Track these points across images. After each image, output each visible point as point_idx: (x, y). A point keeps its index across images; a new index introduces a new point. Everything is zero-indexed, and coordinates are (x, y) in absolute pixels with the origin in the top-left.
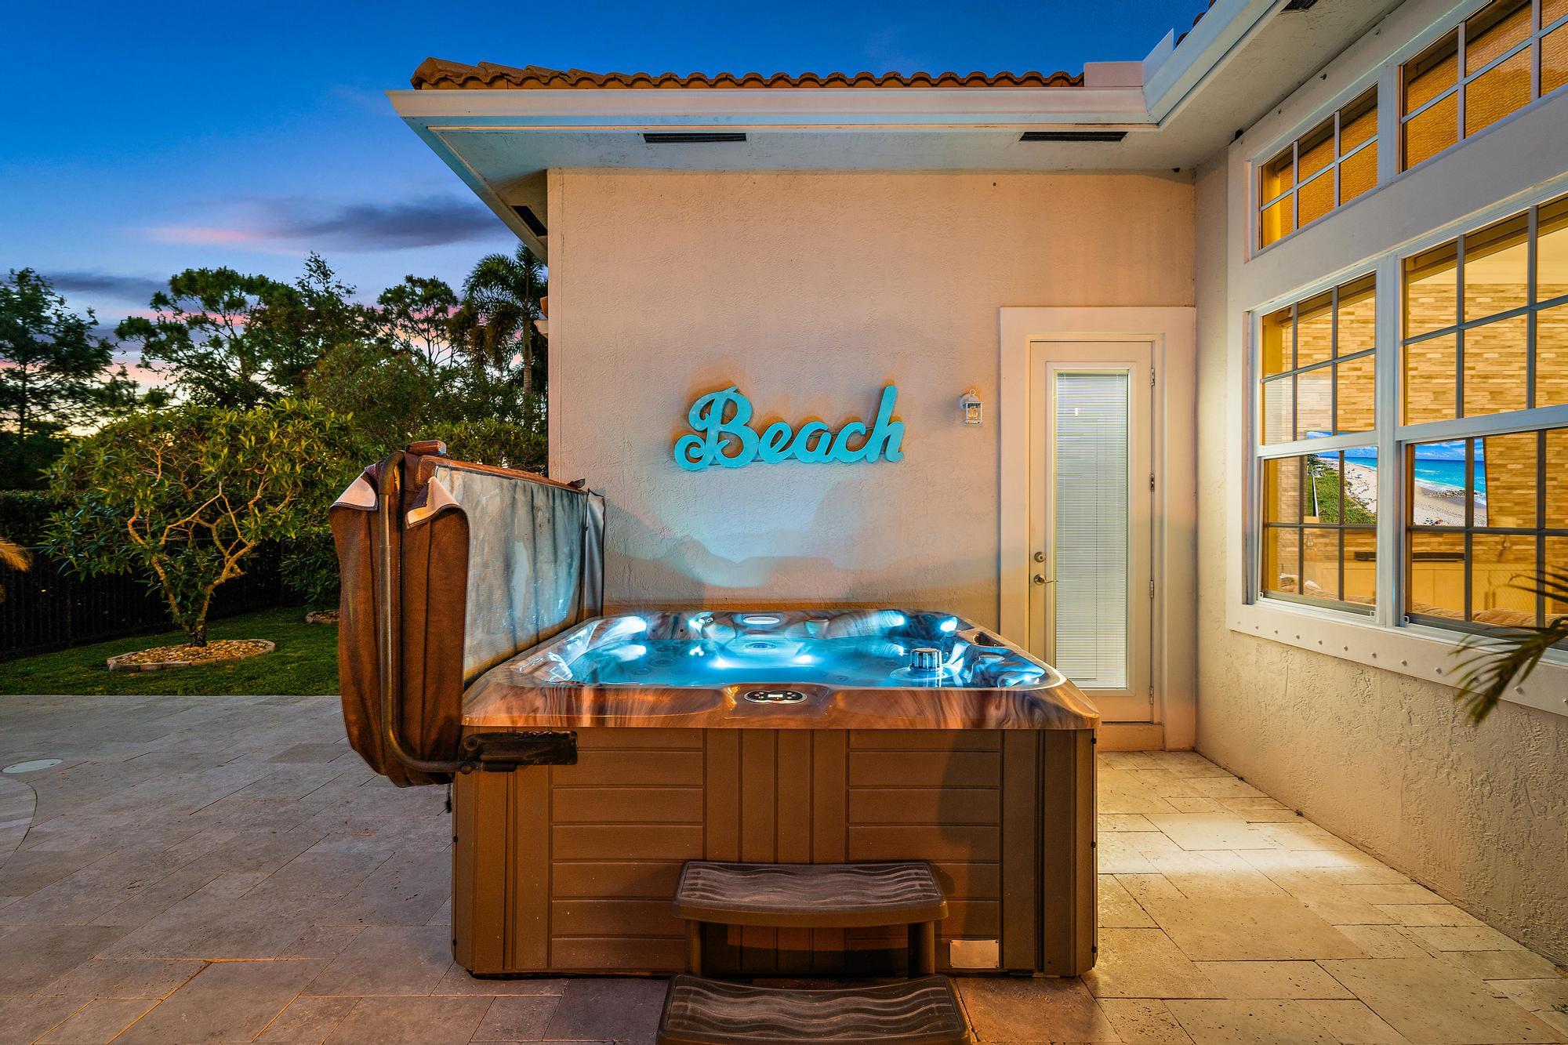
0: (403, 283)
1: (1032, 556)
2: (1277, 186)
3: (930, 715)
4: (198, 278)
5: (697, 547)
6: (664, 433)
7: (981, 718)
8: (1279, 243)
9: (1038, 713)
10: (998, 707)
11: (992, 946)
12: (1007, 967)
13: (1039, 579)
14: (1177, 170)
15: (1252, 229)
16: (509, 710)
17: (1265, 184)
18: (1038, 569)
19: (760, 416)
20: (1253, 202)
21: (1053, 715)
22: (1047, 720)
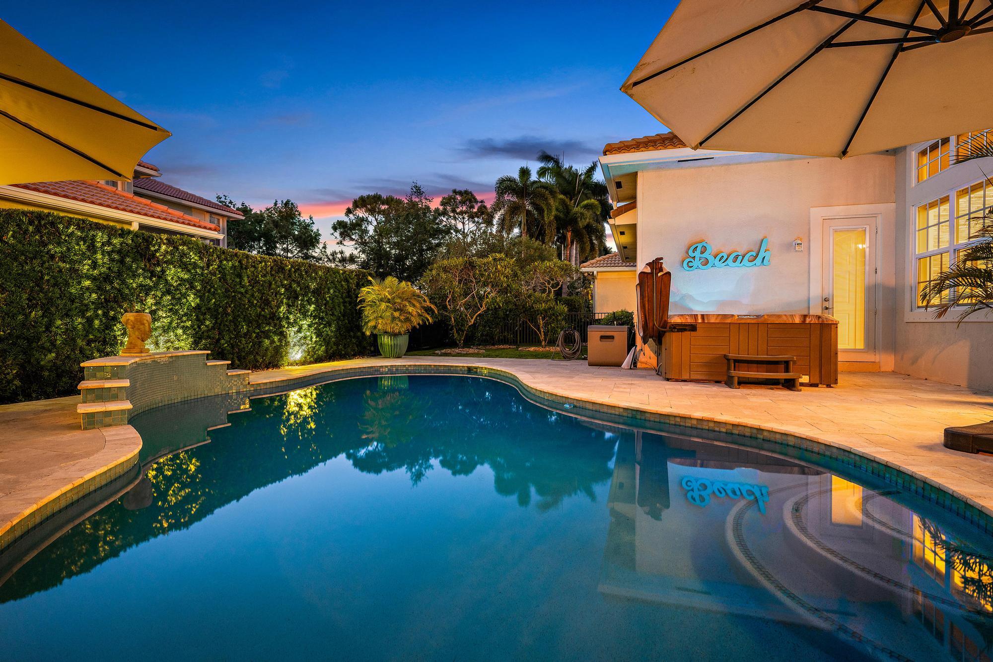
0: (451, 194)
1: (823, 299)
2: (925, 160)
3: (790, 319)
4: (366, 200)
5: (691, 297)
6: (678, 258)
7: (805, 320)
8: (926, 180)
9: (820, 319)
10: (809, 318)
11: (807, 377)
12: (812, 382)
13: (827, 308)
14: (887, 151)
15: (915, 176)
16: (680, 319)
17: (920, 159)
18: (826, 304)
19: (715, 251)
20: (915, 166)
21: (825, 320)
22: (823, 321)
